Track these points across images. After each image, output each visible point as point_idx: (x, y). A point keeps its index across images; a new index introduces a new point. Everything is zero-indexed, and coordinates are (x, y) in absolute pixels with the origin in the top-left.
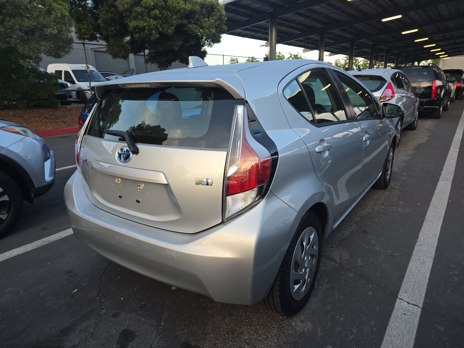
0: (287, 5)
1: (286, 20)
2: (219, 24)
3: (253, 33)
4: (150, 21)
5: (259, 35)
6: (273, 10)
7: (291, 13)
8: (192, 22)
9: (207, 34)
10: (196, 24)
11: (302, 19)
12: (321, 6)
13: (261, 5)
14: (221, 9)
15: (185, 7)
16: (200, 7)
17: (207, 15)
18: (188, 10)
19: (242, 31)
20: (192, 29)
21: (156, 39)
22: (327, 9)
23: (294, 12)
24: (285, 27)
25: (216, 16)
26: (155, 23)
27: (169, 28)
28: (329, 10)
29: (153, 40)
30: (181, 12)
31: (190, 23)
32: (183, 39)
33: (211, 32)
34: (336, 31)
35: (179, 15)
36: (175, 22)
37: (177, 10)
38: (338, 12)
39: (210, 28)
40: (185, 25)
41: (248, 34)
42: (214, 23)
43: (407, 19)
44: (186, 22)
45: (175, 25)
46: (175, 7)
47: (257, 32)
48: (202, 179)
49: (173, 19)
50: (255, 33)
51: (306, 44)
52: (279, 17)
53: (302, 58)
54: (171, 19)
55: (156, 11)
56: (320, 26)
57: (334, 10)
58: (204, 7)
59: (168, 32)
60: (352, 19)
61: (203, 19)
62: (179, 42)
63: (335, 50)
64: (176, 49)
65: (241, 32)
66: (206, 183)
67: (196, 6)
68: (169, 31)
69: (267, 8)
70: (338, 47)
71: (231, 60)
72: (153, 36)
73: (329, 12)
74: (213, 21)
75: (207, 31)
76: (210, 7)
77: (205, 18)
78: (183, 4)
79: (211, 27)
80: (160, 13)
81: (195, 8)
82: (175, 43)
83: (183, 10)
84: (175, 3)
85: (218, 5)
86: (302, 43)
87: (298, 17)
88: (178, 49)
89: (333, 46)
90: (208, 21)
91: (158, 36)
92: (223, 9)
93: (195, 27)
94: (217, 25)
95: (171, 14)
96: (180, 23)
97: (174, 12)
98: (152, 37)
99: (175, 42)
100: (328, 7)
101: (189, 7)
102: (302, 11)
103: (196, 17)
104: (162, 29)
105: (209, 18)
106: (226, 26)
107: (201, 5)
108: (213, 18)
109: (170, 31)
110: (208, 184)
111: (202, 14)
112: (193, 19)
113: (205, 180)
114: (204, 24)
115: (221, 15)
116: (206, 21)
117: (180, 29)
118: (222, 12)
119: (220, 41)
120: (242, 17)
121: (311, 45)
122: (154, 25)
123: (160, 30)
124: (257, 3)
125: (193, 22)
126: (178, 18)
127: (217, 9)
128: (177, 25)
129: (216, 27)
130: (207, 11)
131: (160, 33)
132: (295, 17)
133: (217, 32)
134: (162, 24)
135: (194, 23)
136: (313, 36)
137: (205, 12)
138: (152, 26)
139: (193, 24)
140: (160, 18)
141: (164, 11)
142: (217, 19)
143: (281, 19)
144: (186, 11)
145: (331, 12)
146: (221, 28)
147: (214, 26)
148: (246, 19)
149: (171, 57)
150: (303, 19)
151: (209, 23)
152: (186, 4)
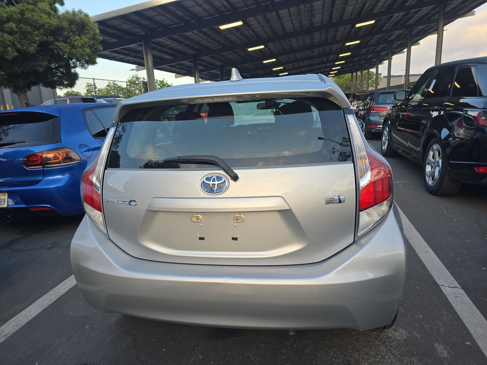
0: (160, 29)
1: (158, 44)
2: (93, 43)
3: (122, 56)
4: (4, 36)
5: (129, 58)
6: (145, 33)
7: (164, 38)
8: (59, 40)
9: (80, 54)
10: (65, 42)
11: (173, 44)
12: (193, 32)
13: (131, 27)
14: (94, 27)
15: (50, 22)
16: (68, 23)
17: (78, 33)
18: (54, 26)
19: (110, 53)
20: (61, 48)
21: (14, 58)
22: (198, 35)
23: (167, 37)
24: (157, 51)
25: (89, 34)
26: (11, 38)
27: (29, 45)
28: (200, 37)
29: (9, 59)
30: (46, 27)
31: (57, 40)
32: (48, 58)
33: (85, 51)
34: (206, 58)
35: (42, 30)
36: (37, 39)
37: (40, 24)
38: (209, 40)
39: (83, 47)
40: (51, 43)
41: (116, 57)
42: (88, 42)
43: (267, 49)
44: (52, 39)
45: (38, 42)
46: (37, 21)
47: (127, 55)
48: (333, 197)
49: (34, 34)
50: (124, 56)
51: (177, 69)
52: (153, 40)
53: (168, 84)
54: (32, 35)
55: (12, 25)
56: (191, 52)
57: (205, 37)
58: (73, 23)
59: (29, 51)
60: (221, 47)
61: (73, 37)
62: (43, 62)
63: (205, 77)
64: (41, 70)
65: (108, 55)
66: (338, 200)
67: (63, 22)
68: (29, 49)
69: (138, 30)
70: (208, 74)
71: (87, 85)
72: (9, 54)
73: (200, 39)
74: (86, 40)
75: (81, 51)
76: (80, 24)
77: (76, 35)
78: (47, 18)
79: (85, 47)
80: (17, 27)
81: (62, 23)
82: (39, 64)
83: (48, 25)
84: (36, 16)
85: (90, 23)
86: (174, 69)
87: (170, 42)
88: (43, 70)
89: (204, 73)
90: (80, 40)
91: (16, 54)
92: (96, 27)
93: (64, 45)
94: (92, 45)
95: (30, 28)
96: (45, 40)
97: (35, 26)
98: (7, 56)
99: (38, 62)
100: (200, 34)
101: (54, 22)
102: (175, 36)
103: (64, 34)
104: (21, 46)
105: (80, 36)
106: (101, 47)
107: (69, 21)
108: (85, 37)
109: (32, 49)
110: (340, 202)
111: (71, 31)
112: (60, 36)
113: (337, 198)
114: (75, 43)
115: (94, 34)
116: (77, 39)
117: (44, 47)
118: (95, 31)
119: (96, 63)
120: (109, 38)
121: (183, 71)
122: (9, 41)
123: (18, 47)
124: (127, 24)
125: (61, 39)
126: (42, 34)
127: (90, 27)
128: (41, 42)
129: (91, 47)
130: (77, 28)
131: (18, 51)
132: (167, 42)
133: (92, 52)
134: (21, 40)
135: (63, 41)
136: (184, 62)
137: (75, 29)
138: (7, 43)
139: (61, 42)
140: (16, 33)
141: (22, 25)
142: (90, 38)
143: (154, 43)
144: (51, 26)
145: (202, 39)
146: (96, 48)
147: (87, 45)
148: (114, 40)
149: (34, 80)
150: (175, 45)
151: (82, 41)
152: (50, 18)
